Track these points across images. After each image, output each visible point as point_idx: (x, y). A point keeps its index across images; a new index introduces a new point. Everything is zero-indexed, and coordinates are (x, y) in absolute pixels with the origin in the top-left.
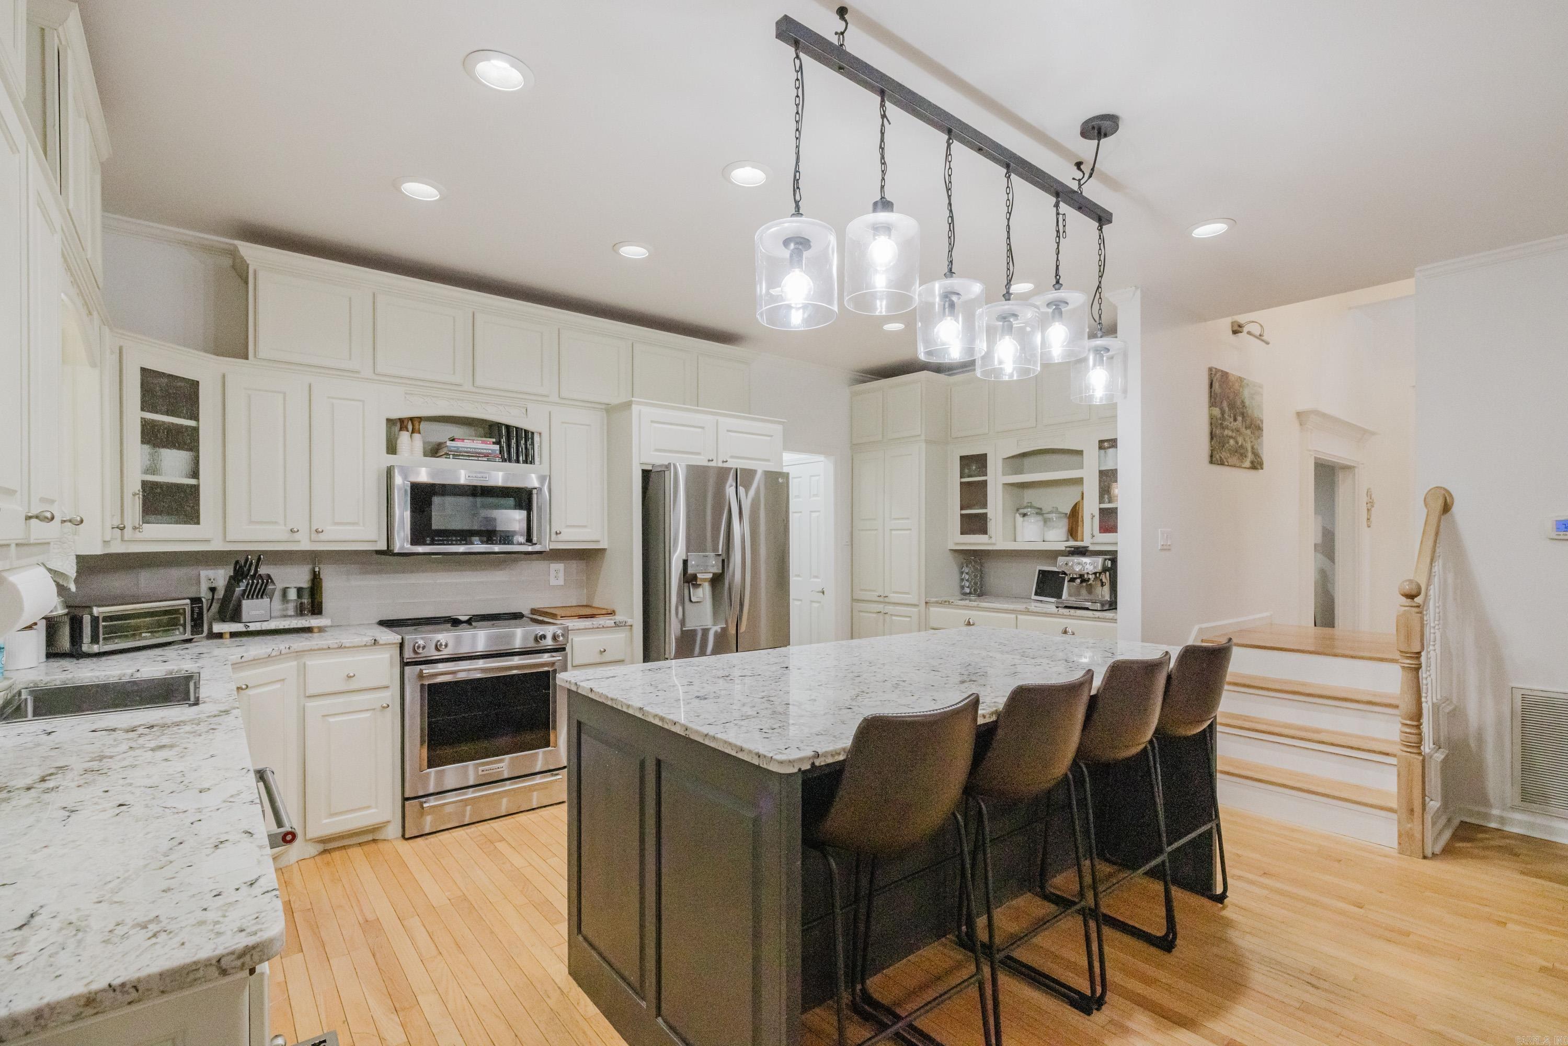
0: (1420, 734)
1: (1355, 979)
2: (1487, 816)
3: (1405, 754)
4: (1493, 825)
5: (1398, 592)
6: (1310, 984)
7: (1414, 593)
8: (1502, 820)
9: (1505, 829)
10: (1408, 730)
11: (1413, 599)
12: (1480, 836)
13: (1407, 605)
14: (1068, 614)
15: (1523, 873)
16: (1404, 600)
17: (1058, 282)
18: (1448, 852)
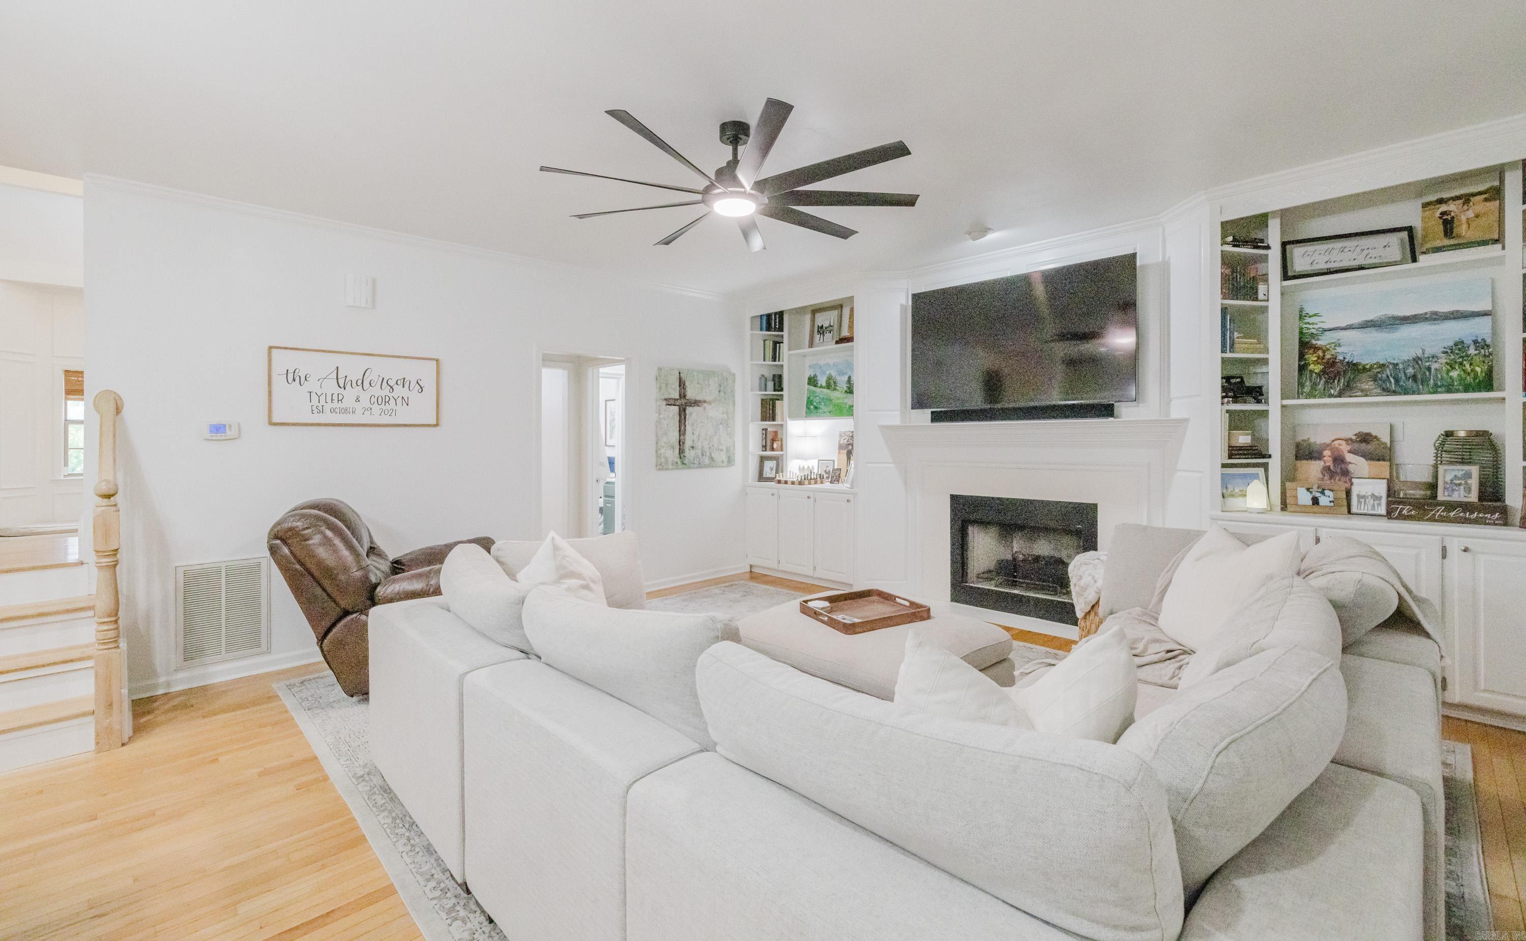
0: (117, 628)
1: (135, 880)
2: (155, 686)
3: (102, 652)
4: (160, 692)
5: (94, 495)
6: (95, 917)
7: (112, 492)
8: (168, 684)
9: (171, 691)
10: (105, 628)
11: (110, 498)
12: (155, 705)
13: (105, 504)
15: (204, 717)
16: (100, 501)
18: (138, 730)
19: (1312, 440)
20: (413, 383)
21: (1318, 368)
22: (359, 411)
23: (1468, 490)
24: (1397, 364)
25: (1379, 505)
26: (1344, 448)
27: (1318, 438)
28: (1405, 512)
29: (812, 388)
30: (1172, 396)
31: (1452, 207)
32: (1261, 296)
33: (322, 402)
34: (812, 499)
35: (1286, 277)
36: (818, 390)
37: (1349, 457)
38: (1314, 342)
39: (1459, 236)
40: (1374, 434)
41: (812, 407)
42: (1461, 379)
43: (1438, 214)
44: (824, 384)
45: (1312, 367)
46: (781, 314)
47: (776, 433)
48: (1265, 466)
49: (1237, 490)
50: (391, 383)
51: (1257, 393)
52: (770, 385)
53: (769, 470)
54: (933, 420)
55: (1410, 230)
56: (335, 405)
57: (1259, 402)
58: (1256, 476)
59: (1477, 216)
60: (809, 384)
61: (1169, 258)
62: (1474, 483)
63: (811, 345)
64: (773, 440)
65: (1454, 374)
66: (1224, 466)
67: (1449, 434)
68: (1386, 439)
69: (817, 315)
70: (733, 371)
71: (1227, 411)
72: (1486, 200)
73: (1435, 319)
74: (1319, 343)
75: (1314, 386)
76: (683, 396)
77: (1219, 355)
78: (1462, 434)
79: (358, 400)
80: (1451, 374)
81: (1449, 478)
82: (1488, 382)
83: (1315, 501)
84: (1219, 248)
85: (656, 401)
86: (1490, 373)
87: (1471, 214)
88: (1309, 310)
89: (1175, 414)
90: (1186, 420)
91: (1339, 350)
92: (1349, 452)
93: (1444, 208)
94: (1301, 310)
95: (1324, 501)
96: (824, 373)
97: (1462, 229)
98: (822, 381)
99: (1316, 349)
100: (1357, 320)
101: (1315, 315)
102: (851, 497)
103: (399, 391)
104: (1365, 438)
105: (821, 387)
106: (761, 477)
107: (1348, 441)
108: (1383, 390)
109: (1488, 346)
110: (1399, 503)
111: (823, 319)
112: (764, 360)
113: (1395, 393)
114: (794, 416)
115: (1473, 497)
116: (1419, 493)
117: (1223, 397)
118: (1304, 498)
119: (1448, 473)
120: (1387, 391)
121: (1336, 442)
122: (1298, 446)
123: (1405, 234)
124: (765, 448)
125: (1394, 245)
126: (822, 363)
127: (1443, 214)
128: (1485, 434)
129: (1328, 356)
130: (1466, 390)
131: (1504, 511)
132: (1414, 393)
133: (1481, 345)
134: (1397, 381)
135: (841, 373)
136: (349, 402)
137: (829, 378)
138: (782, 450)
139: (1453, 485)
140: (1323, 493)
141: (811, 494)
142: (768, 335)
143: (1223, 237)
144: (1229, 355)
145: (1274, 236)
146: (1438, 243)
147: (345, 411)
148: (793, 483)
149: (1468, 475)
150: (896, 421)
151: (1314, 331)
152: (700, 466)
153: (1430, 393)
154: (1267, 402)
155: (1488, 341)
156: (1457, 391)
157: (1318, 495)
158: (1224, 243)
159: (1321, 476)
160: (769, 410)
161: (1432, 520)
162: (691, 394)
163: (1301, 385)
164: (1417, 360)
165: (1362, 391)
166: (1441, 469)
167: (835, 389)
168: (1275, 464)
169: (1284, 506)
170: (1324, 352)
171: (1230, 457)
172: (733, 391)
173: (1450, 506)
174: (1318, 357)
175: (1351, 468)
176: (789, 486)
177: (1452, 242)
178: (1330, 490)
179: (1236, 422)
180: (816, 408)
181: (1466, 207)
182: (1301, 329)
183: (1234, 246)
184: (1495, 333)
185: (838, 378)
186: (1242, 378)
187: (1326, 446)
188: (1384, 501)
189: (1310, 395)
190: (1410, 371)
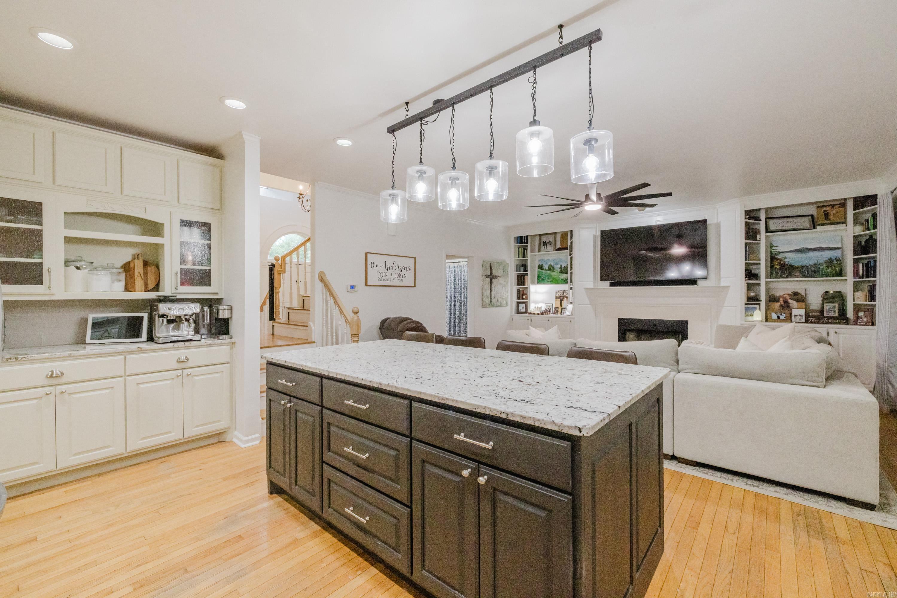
11: (356, 314)
13: (356, 317)
14: (184, 346)
16: (354, 315)
17: (421, 162)
19: (775, 295)
20: (408, 268)
21: (778, 267)
22: (392, 280)
23: (835, 312)
24: (808, 266)
25: (802, 318)
26: (788, 297)
27: (778, 294)
28: (813, 320)
29: (541, 270)
30: (721, 277)
31: (828, 209)
32: (758, 239)
33: (381, 277)
34: (550, 321)
35: (767, 231)
36: (544, 271)
37: (790, 301)
38: (776, 257)
39: (830, 220)
40: (799, 292)
41: (541, 279)
42: (831, 272)
43: (822, 211)
44: (547, 269)
45: (776, 266)
46: (527, 236)
47: (523, 291)
48: (759, 304)
49: (749, 314)
50: (401, 268)
51: (756, 276)
52: (522, 269)
53: (522, 308)
54: (610, 286)
55: (812, 216)
56: (385, 277)
57: (757, 280)
58: (755, 309)
59: (837, 213)
60: (539, 268)
61: (720, 222)
62: (837, 309)
63: (539, 251)
64: (523, 295)
65: (829, 270)
66: (746, 304)
67: (827, 292)
68: (803, 294)
69: (542, 237)
70: (507, 262)
71: (747, 283)
72: (840, 207)
73: (821, 250)
74: (778, 257)
75: (777, 273)
76: (491, 273)
77: (744, 262)
78: (832, 292)
79: (391, 276)
80: (828, 270)
81: (828, 308)
82: (840, 274)
83: (779, 317)
84: (744, 220)
85: (482, 276)
86: (841, 270)
87: (834, 212)
88: (774, 244)
89: (723, 284)
90: (729, 287)
91: (786, 260)
92: (790, 299)
93: (824, 209)
94: (771, 244)
95: (782, 317)
96: (547, 264)
97: (832, 217)
98: (546, 267)
99: (777, 259)
100: (792, 249)
101: (777, 246)
102: (571, 320)
103: (404, 271)
104: (796, 294)
105: (546, 270)
106: (518, 312)
107: (789, 295)
108: (803, 275)
109: (841, 260)
110: (809, 317)
111: (544, 239)
112: (519, 257)
113: (808, 277)
114: (533, 283)
115: (837, 315)
116: (818, 314)
117: (745, 278)
118: (774, 316)
119: (827, 307)
120: (804, 276)
121: (785, 295)
122: (770, 297)
123: (810, 217)
124: (519, 298)
125: (806, 222)
126: (546, 259)
127: (825, 211)
128: (839, 292)
129: (782, 262)
130: (833, 276)
131: (847, 319)
132: (814, 277)
133: (838, 260)
134: (808, 272)
135: (557, 264)
136: (389, 277)
137: (550, 266)
138: (527, 299)
139: (829, 311)
140: (781, 314)
141: (550, 319)
142: (520, 246)
143: (745, 216)
144: (747, 262)
145: (763, 216)
146: (823, 222)
147: (388, 280)
148: (538, 314)
149: (834, 307)
150: (591, 286)
151: (776, 253)
152: (497, 306)
153: (820, 277)
154: (760, 280)
155: (841, 259)
156: (830, 277)
157: (779, 315)
158: (746, 218)
159: (779, 308)
160: (521, 280)
161: (823, 323)
162: (494, 273)
163: (772, 273)
164: (815, 264)
165: (795, 276)
166: (825, 305)
167: (554, 271)
168: (763, 304)
169: (767, 320)
170: (780, 260)
171: (748, 301)
172: (508, 272)
173: (829, 318)
174: (778, 263)
175: (791, 305)
176: (536, 315)
177: (828, 222)
178: (784, 313)
179: (749, 287)
180: (543, 279)
181: (832, 209)
182: (771, 252)
183: (749, 220)
184: (842, 255)
185: (555, 266)
186: (751, 270)
187: (780, 297)
188: (804, 317)
189: (775, 278)
190: (813, 269)
